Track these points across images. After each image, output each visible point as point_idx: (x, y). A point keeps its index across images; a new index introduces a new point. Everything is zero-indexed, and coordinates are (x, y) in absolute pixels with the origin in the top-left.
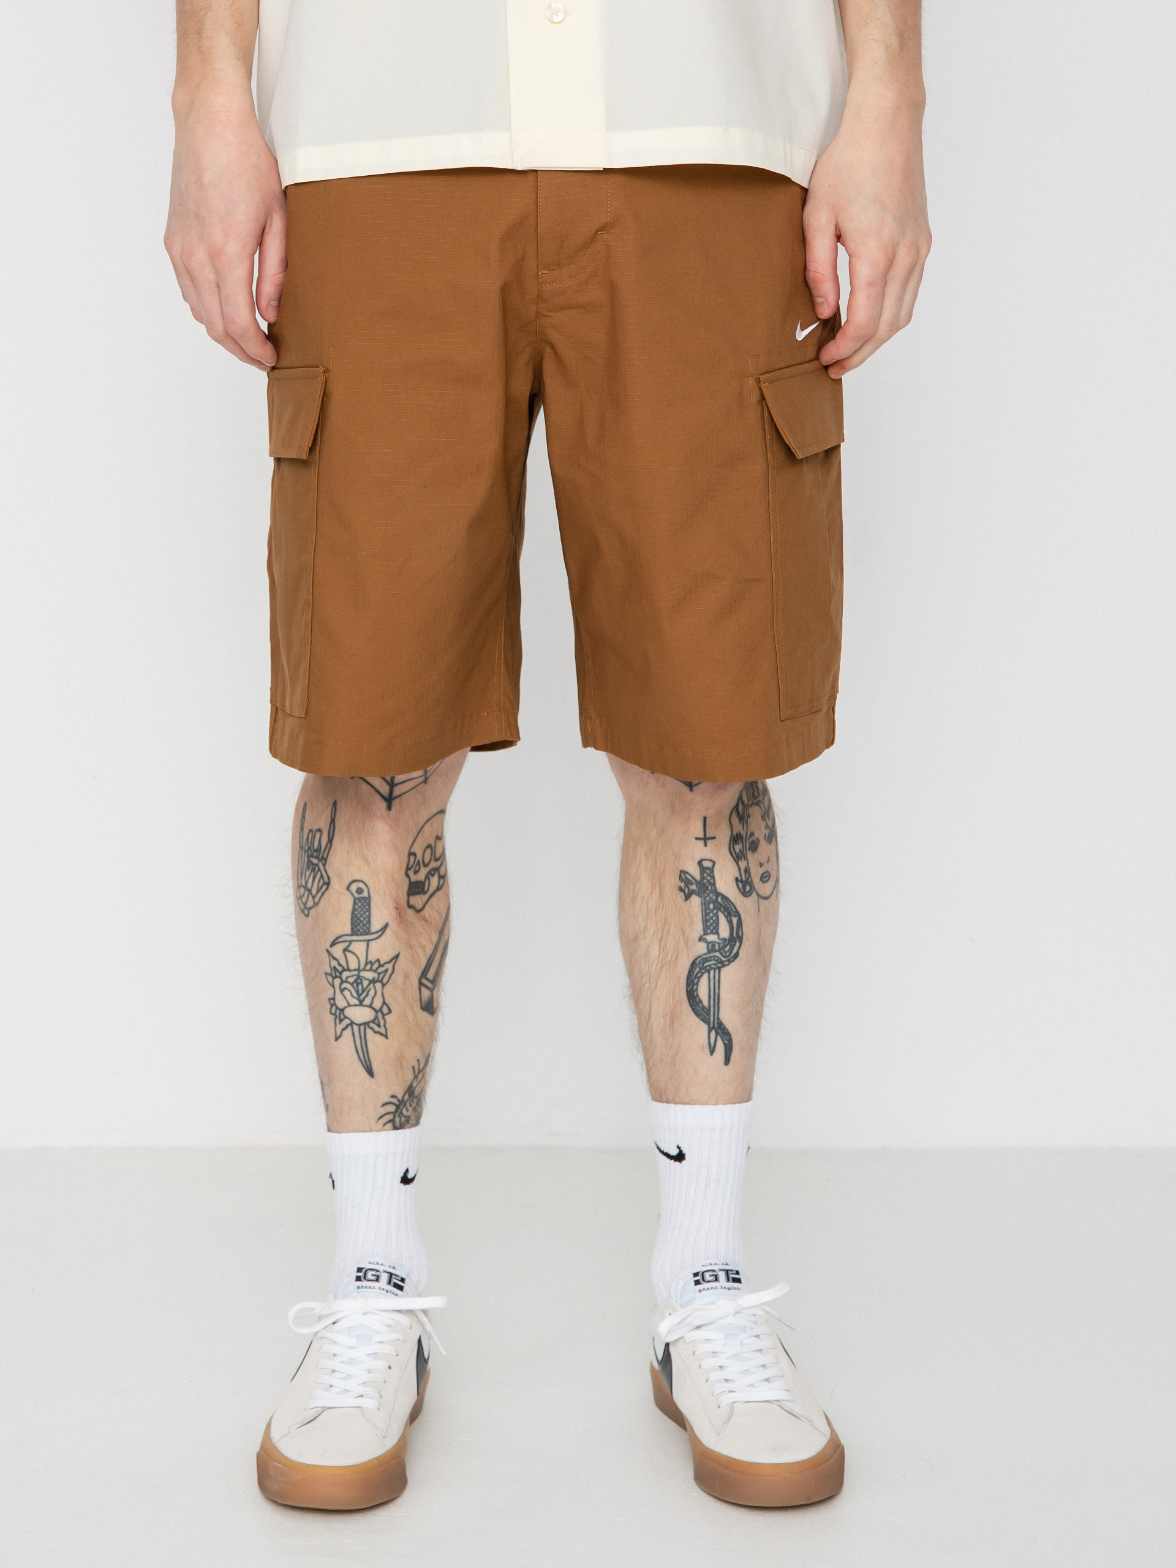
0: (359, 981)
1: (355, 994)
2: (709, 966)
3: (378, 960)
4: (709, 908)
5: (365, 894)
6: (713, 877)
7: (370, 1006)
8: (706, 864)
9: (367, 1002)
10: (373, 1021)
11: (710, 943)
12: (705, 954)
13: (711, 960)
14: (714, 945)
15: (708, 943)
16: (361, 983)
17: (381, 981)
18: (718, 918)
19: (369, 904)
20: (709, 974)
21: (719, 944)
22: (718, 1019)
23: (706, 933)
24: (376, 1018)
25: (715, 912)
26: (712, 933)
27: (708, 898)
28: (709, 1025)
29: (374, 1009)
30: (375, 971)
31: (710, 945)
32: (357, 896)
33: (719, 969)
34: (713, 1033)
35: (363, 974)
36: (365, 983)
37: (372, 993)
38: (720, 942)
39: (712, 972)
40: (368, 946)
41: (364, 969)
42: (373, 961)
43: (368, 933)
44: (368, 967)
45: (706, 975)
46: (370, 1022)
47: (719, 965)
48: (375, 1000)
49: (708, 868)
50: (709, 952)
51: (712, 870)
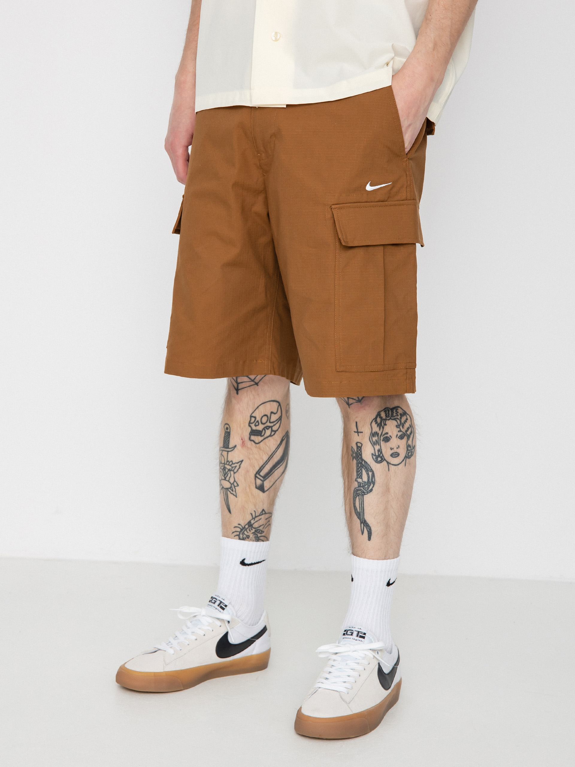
0: (224, 469)
1: (223, 475)
2: (359, 493)
3: (232, 461)
4: (359, 466)
5: (229, 430)
6: (361, 452)
7: (228, 481)
8: (359, 445)
9: (227, 479)
10: (230, 488)
11: (359, 482)
12: (357, 488)
13: (359, 491)
14: (360, 484)
15: (358, 483)
16: (225, 470)
17: (233, 471)
18: (362, 471)
19: (229, 435)
20: (359, 497)
21: (362, 484)
22: (364, 518)
23: (357, 478)
24: (231, 487)
25: (361, 468)
26: (359, 478)
27: (358, 461)
28: (360, 520)
29: (230, 483)
30: (230, 466)
31: (359, 484)
32: (226, 430)
33: (363, 495)
34: (362, 525)
35: (226, 466)
36: (227, 470)
37: (229, 475)
38: (363, 483)
39: (360, 496)
40: (228, 454)
41: (226, 464)
42: (230, 461)
43: (228, 448)
44: (228, 463)
45: (358, 497)
46: (229, 488)
47: (363, 494)
48: (231, 478)
49: (359, 447)
50: (359, 487)
51: (361, 447)
